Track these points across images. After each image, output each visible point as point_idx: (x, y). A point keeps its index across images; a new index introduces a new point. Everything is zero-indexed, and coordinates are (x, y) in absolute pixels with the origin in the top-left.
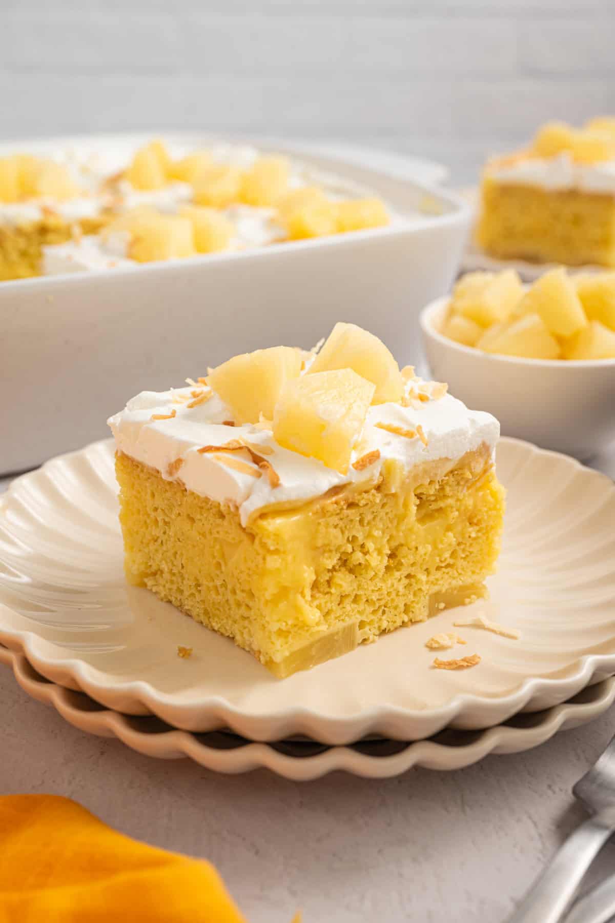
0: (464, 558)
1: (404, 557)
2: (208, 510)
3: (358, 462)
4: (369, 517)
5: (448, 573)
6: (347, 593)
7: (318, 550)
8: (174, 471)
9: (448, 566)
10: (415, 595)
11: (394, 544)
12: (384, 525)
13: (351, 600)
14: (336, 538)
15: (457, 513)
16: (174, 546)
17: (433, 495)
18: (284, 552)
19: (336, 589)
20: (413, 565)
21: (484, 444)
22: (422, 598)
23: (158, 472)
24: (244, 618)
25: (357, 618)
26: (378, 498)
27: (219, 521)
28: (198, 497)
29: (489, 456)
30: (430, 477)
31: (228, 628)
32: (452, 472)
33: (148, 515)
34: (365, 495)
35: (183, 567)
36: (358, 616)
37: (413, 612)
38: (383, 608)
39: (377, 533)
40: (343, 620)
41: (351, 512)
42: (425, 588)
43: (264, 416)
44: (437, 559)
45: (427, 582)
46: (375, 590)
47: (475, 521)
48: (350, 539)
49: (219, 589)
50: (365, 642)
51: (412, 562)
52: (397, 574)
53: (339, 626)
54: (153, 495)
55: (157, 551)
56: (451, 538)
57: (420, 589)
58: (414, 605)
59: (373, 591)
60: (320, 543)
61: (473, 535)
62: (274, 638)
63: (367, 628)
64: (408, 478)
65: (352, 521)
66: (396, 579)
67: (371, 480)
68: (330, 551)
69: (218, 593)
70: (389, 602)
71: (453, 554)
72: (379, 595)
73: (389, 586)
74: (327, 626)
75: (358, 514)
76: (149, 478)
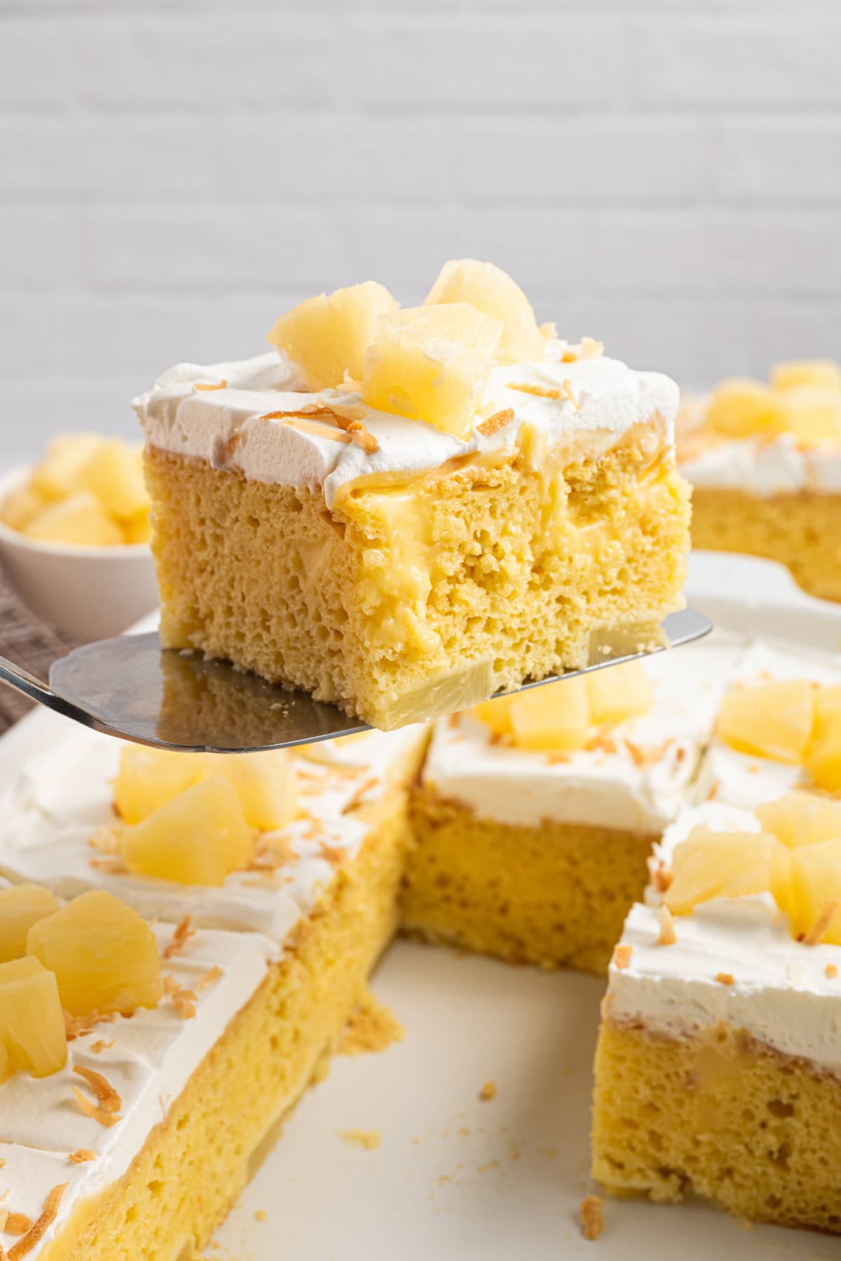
0: (637, 583)
1: (554, 571)
2: (278, 502)
3: (484, 425)
4: (504, 505)
5: (615, 602)
6: (477, 615)
7: (433, 544)
8: (227, 454)
9: (615, 591)
10: (570, 628)
11: (539, 549)
12: (524, 519)
13: (482, 626)
14: (458, 529)
15: (624, 513)
16: (230, 569)
17: (589, 484)
18: (387, 545)
19: (460, 606)
20: (566, 583)
21: (657, 414)
22: (581, 634)
23: (205, 463)
24: (333, 653)
25: (490, 655)
26: (515, 476)
27: (293, 515)
28: (263, 485)
29: (665, 432)
30: (585, 454)
31: (309, 673)
32: (614, 451)
33: (192, 534)
34: (496, 473)
35: (243, 598)
36: (492, 651)
37: (567, 653)
38: (526, 642)
39: (513, 529)
40: (471, 656)
41: (479, 495)
42: (584, 618)
43: (350, 375)
44: (600, 578)
45: (587, 611)
46: (515, 615)
47: (649, 528)
48: (478, 534)
49: (297, 617)
50: (503, 692)
51: (564, 579)
52: (545, 594)
53: (466, 664)
54: (198, 501)
55: (205, 585)
56: (617, 549)
57: (577, 621)
58: (569, 642)
59: (512, 616)
60: (436, 535)
61: (648, 548)
62: (376, 674)
63: (505, 670)
64: (553, 451)
65: (479, 508)
66: (543, 601)
67: (503, 450)
68: (451, 550)
69: (294, 624)
70: (536, 634)
71: (622, 575)
72: (521, 622)
73: (535, 609)
74: (450, 661)
75: (488, 500)
76: (191, 477)
